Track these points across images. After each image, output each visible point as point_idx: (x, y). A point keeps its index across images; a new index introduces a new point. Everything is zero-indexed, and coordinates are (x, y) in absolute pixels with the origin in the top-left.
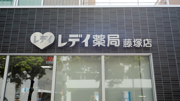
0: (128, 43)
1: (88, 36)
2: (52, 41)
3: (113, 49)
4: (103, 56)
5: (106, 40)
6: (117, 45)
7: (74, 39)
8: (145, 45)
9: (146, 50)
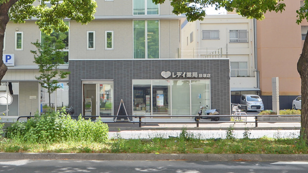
0: (200, 76)
1: (185, 73)
2: (170, 75)
3: (195, 78)
4: (190, 80)
5: (192, 74)
6: (196, 77)
7: (179, 74)
8: (208, 76)
9: (208, 78)
